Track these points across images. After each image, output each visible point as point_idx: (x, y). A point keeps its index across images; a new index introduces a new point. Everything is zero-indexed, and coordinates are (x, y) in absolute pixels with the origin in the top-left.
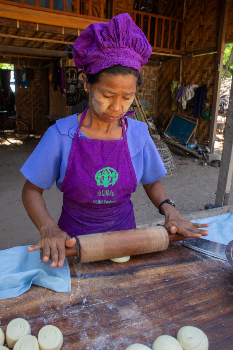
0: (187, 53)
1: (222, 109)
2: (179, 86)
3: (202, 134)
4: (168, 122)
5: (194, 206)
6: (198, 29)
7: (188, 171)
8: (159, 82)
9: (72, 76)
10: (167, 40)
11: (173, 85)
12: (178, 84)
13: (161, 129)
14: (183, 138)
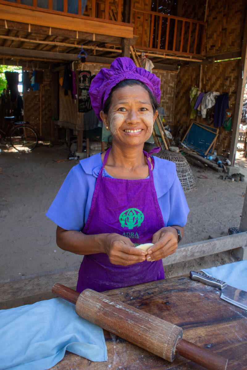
0: (208, 58)
1: (243, 118)
2: (199, 93)
3: (223, 145)
4: (185, 131)
5: (216, 227)
6: (220, 33)
7: (207, 185)
8: (177, 87)
9: (84, 80)
10: (187, 44)
11: (192, 91)
12: (198, 91)
13: (178, 138)
14: (202, 148)
